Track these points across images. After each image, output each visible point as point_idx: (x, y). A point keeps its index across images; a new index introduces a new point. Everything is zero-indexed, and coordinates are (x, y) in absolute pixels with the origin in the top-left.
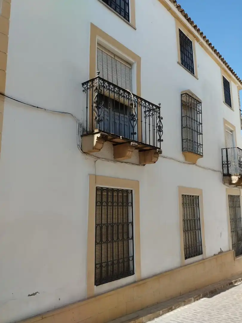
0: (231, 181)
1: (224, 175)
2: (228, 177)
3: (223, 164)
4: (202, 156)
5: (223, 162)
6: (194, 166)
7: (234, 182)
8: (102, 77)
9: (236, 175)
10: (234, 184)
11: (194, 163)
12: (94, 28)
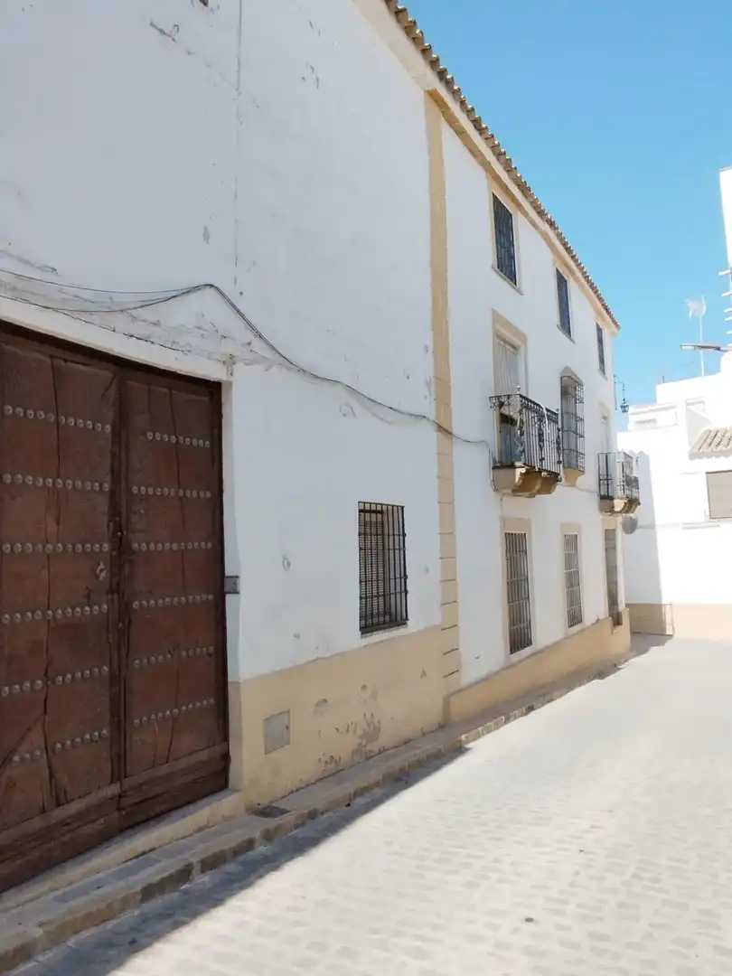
0: (613, 507)
1: (603, 498)
2: (608, 502)
3: (600, 480)
4: (583, 472)
5: (599, 475)
6: (573, 488)
7: (617, 509)
8: (524, 395)
9: (622, 498)
10: (618, 512)
11: (573, 485)
12: (496, 317)
